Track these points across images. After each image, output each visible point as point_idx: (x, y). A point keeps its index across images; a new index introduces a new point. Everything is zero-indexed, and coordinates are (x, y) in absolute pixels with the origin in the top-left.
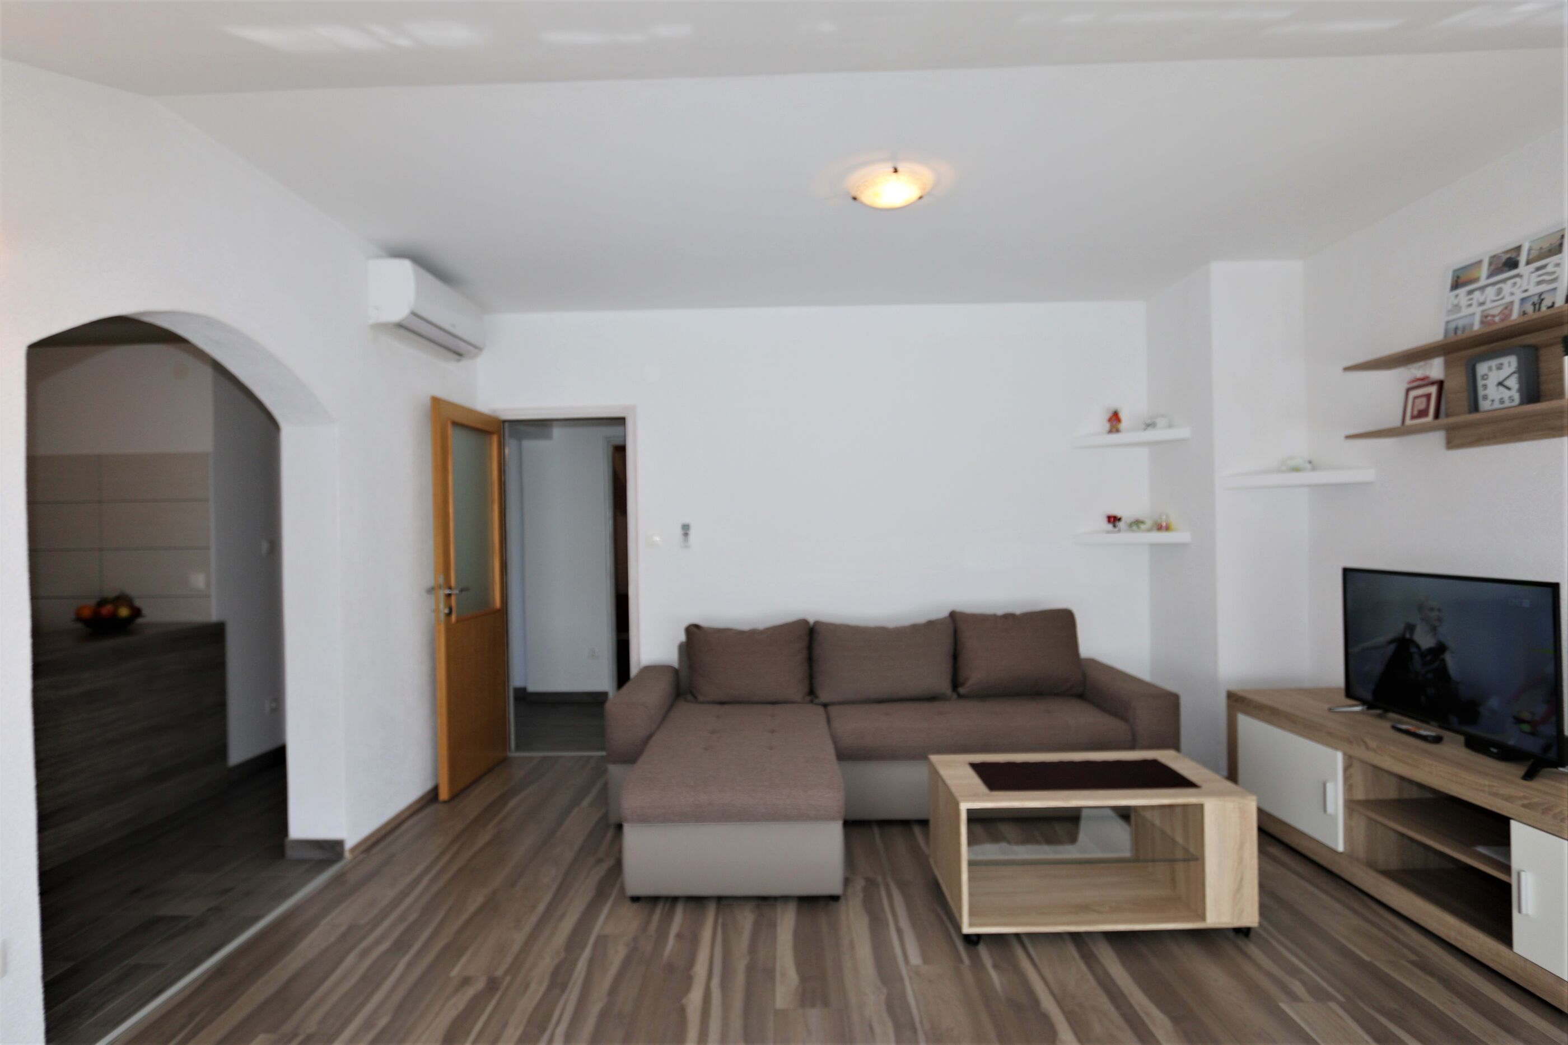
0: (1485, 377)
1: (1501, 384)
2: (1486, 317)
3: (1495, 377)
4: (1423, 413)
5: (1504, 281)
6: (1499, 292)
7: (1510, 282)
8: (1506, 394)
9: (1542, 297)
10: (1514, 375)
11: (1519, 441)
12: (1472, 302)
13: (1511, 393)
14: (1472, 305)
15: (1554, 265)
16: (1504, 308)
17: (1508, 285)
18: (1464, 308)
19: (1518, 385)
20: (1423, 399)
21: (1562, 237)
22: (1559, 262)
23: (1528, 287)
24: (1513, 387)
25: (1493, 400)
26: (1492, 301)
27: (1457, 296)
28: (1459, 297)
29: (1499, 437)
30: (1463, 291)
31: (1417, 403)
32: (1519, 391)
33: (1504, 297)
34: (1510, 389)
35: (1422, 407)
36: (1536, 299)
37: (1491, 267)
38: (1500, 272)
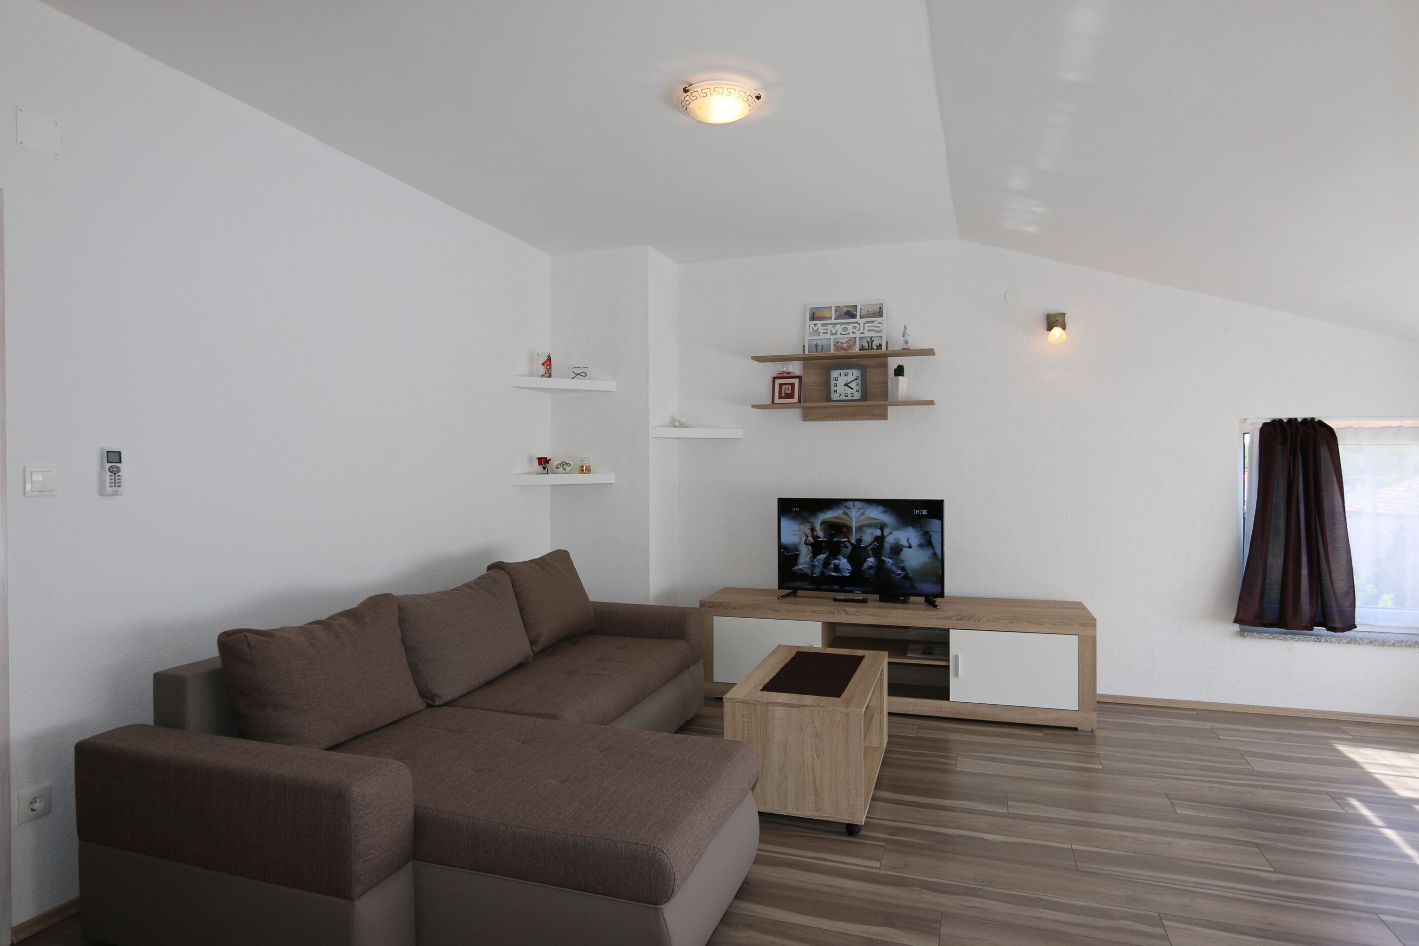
0: (836, 379)
1: (846, 385)
2: (837, 343)
3: (842, 380)
4: (790, 396)
5: (849, 323)
6: (845, 329)
7: (852, 325)
8: (849, 391)
9: (872, 339)
10: (856, 381)
11: (853, 420)
12: (826, 331)
13: (854, 391)
14: (827, 333)
15: (878, 323)
16: (850, 340)
17: (850, 328)
18: (821, 334)
19: (859, 388)
20: (787, 386)
21: (880, 308)
22: (882, 322)
23: (864, 332)
24: (855, 388)
25: (841, 394)
26: (841, 334)
27: (815, 325)
28: (817, 326)
29: (841, 416)
30: (819, 323)
31: (783, 389)
32: (858, 391)
33: (849, 334)
34: (852, 389)
35: (787, 392)
36: (869, 340)
37: (838, 313)
38: (844, 318)
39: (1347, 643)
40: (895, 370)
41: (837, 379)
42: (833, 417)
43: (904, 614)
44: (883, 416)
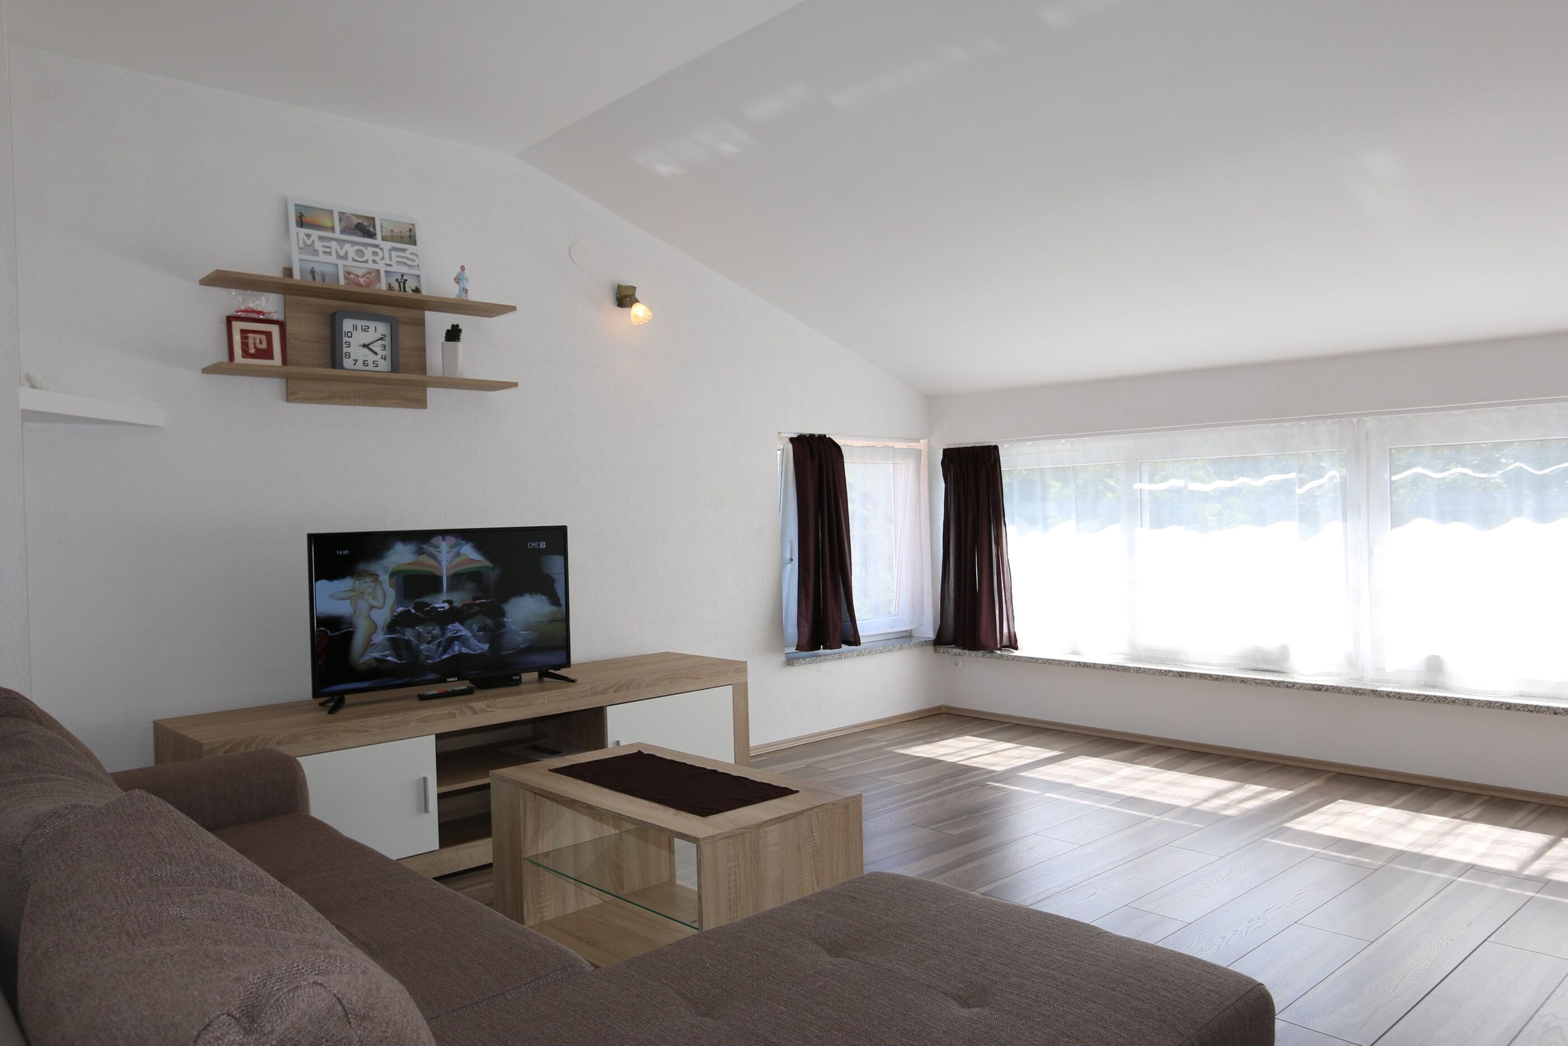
1: (366, 346)
2: (351, 274)
3: (360, 337)
4: (265, 353)
5: (362, 245)
6: (360, 253)
7: (371, 249)
8: (371, 357)
9: (405, 277)
10: (381, 342)
11: (373, 406)
12: (328, 250)
13: (378, 358)
14: (329, 253)
15: (411, 254)
16: (370, 273)
17: (368, 252)
18: (321, 253)
19: (387, 353)
20: (258, 336)
21: (410, 230)
22: (416, 252)
23: (390, 263)
24: (381, 353)
25: (356, 361)
26: (354, 260)
27: (308, 236)
28: (312, 239)
29: (354, 399)
30: (315, 234)
31: (251, 341)
32: (385, 359)
33: (366, 261)
34: (376, 354)
35: (259, 346)
36: (399, 278)
37: (343, 224)
38: (355, 234)
39: (857, 656)
40: (448, 331)
41: (349, 334)
42: (341, 398)
43: (552, 697)
44: (421, 403)
